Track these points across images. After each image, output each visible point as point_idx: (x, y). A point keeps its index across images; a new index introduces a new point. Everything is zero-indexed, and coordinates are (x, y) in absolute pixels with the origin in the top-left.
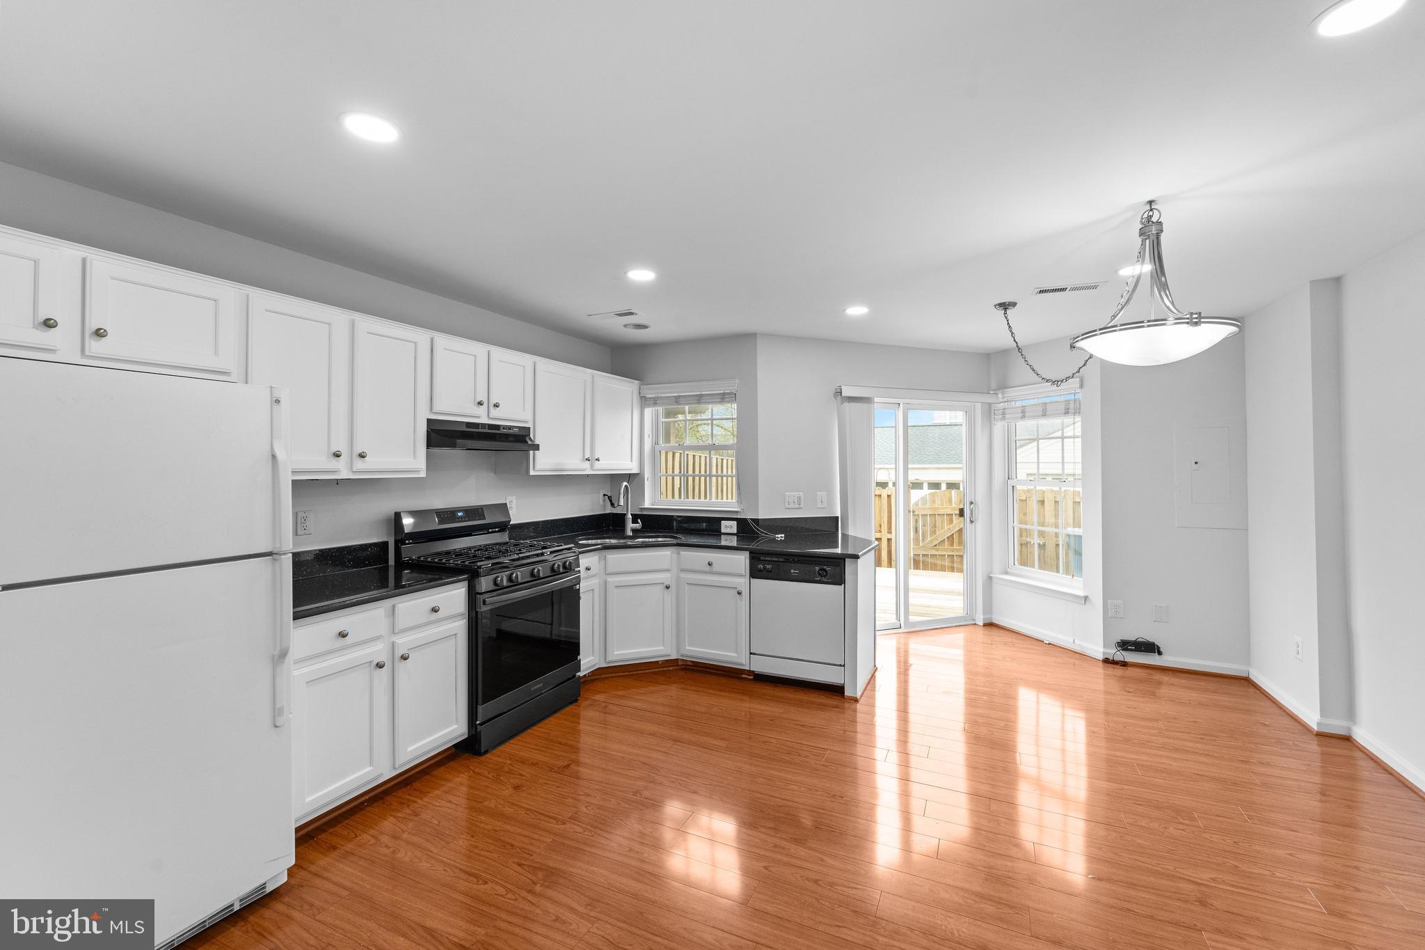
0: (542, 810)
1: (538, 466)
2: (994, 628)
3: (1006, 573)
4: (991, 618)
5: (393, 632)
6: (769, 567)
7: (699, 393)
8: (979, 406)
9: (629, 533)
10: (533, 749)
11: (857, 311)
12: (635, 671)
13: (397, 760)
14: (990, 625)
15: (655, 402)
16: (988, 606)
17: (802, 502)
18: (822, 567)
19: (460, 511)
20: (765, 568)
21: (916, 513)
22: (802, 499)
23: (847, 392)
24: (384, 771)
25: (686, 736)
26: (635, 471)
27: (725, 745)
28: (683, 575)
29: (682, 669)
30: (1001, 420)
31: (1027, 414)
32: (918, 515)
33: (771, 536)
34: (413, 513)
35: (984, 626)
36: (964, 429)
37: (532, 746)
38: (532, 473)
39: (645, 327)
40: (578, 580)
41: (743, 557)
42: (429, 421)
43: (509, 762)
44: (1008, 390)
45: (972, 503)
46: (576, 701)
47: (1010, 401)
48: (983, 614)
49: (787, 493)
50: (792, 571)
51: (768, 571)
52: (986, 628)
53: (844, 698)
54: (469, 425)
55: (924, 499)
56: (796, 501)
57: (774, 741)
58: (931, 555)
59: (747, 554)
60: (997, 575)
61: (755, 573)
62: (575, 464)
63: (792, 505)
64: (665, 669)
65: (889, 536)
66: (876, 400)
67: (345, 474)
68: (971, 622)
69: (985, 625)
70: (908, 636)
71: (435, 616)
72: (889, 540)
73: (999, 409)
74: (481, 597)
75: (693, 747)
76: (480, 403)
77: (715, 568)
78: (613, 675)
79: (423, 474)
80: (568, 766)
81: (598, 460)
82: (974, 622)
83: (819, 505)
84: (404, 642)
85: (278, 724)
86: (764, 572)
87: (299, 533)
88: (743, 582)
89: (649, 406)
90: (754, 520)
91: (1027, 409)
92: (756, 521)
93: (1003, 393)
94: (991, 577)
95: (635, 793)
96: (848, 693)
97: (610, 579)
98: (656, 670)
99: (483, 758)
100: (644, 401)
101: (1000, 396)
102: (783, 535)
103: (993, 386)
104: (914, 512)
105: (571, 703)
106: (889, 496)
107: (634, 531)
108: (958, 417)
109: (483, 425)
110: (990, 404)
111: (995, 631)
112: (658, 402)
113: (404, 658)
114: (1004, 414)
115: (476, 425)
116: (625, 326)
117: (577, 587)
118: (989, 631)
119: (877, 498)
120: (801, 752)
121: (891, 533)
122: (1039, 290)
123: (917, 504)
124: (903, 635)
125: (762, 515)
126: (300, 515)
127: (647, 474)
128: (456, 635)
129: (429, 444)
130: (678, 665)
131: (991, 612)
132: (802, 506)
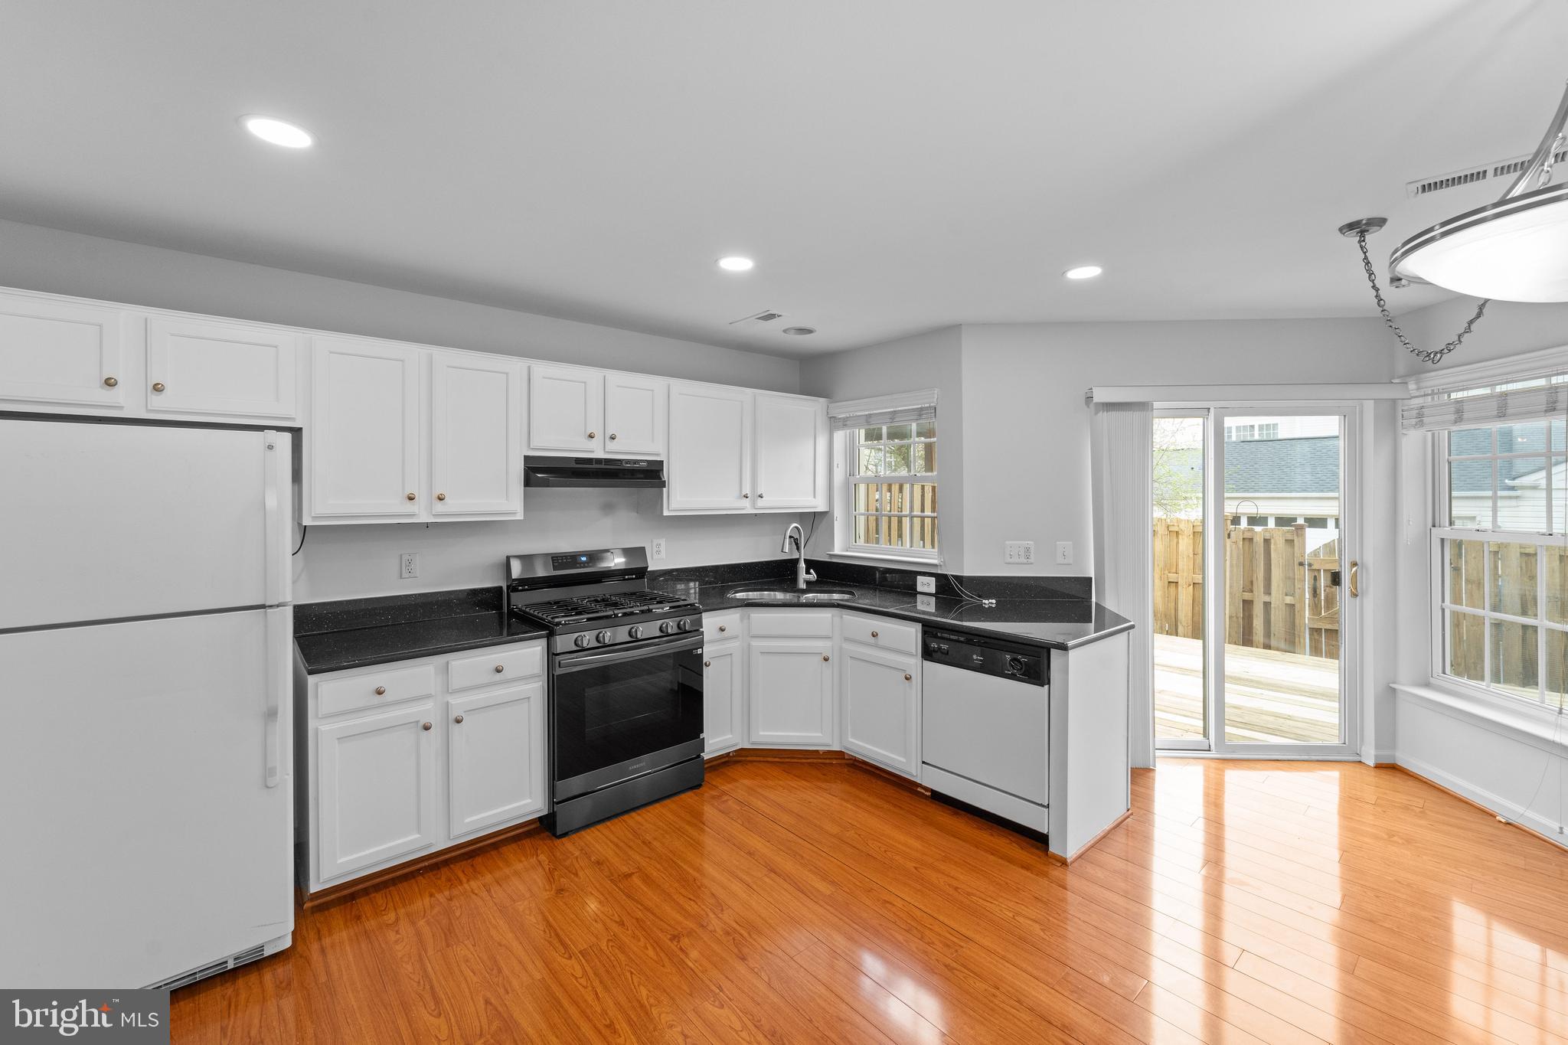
0: (561, 929)
1: (673, 506)
2: (1398, 774)
3: (1427, 685)
4: (1394, 757)
5: (448, 690)
6: (945, 647)
7: (892, 410)
8: (1369, 405)
9: (802, 585)
10: (612, 842)
11: (1084, 273)
12: (788, 758)
13: (451, 832)
14: (1389, 768)
15: (844, 423)
16: (1388, 731)
17: (1032, 556)
18: (1015, 656)
19: (583, 556)
20: (940, 648)
21: (1314, 567)
22: (1032, 550)
23: (1101, 395)
24: (437, 840)
25: (788, 865)
26: (821, 507)
27: (828, 893)
28: (847, 646)
29: (848, 765)
30: (1415, 426)
31: (1466, 416)
32: (1319, 570)
33: (976, 600)
34: (523, 558)
35: (1376, 767)
36: (1341, 443)
37: (612, 837)
38: (666, 513)
39: (810, 331)
40: (701, 644)
41: (914, 630)
42: (527, 458)
43: (577, 853)
44: (1428, 375)
45: (1355, 564)
46: (699, 786)
47: (1439, 393)
48: (1377, 747)
49: (1007, 542)
50: (975, 657)
51: (942, 653)
52: (1382, 773)
53: (1047, 855)
54: (578, 460)
55: (1329, 548)
56: (1022, 553)
57: (899, 903)
58: (1327, 630)
59: (919, 626)
60: (1405, 688)
61: (928, 654)
62: (724, 500)
63: (1015, 559)
64: (828, 761)
65: (1267, 599)
66: (1156, 405)
67: (424, 518)
68: (1351, 758)
69: (1379, 767)
70: (1221, 766)
71: (498, 676)
72: (1267, 605)
73: (1412, 409)
74: (558, 658)
75: (786, 886)
76: (591, 436)
77: (881, 640)
78: (762, 759)
79: (520, 516)
80: (628, 876)
81: (761, 496)
82: (1357, 758)
83: (1060, 560)
84: (458, 703)
85: (269, 785)
86: (939, 653)
87: (403, 576)
88: (913, 662)
89: (838, 428)
90: (956, 577)
91: (1466, 407)
92: (958, 578)
93: (1418, 382)
94: (1394, 690)
95: (675, 938)
96: (1054, 848)
97: (755, 643)
98: (815, 761)
99: (558, 842)
100: (834, 423)
101: (1412, 386)
102: (994, 601)
103: (1401, 368)
104: (1310, 565)
105: (692, 788)
106: (1267, 542)
107: (808, 583)
108: (1328, 425)
109: (599, 461)
110: (1394, 401)
111: (1397, 781)
112: (848, 423)
113: (458, 721)
114: (1420, 416)
115: (589, 461)
116: (785, 331)
117: (699, 651)
118: (1387, 779)
119: (1247, 543)
120: (927, 932)
121: (1270, 594)
122: (1419, 185)
123: (1316, 553)
124: (1213, 764)
125: (968, 571)
126: (405, 558)
127: (838, 513)
128: (529, 698)
129: (528, 483)
130: (844, 759)
131: (1393, 745)
132: (1032, 560)
